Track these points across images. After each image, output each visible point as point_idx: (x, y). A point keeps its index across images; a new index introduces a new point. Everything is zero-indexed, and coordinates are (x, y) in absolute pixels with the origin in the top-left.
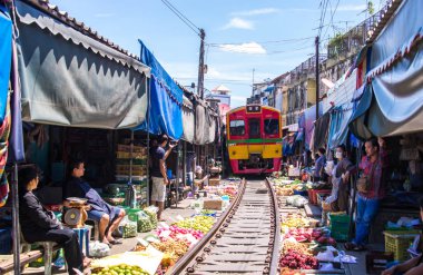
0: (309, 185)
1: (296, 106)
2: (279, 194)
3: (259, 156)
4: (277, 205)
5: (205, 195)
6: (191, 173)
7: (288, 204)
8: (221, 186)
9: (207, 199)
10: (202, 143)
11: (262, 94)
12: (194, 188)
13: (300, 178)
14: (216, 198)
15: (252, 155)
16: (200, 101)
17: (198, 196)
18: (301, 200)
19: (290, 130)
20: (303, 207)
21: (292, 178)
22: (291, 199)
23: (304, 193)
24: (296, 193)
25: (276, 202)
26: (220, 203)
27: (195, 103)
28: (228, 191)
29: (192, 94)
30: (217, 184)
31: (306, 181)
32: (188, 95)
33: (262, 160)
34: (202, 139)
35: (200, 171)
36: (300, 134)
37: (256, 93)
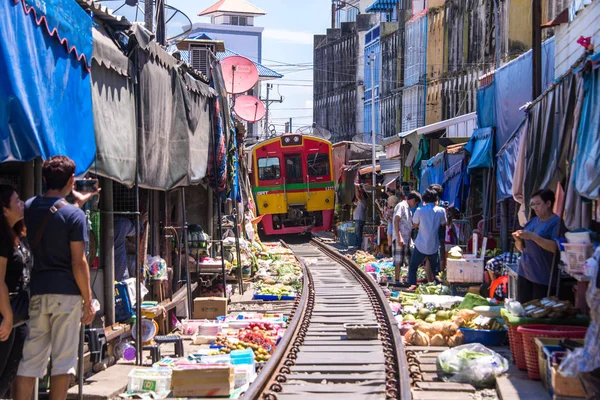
0: (511, 310)
1: (472, 57)
2: (414, 341)
3: (302, 207)
4: (405, 379)
5: (179, 351)
6: (131, 282)
7: (442, 374)
8: (231, 319)
9: (184, 363)
10: (162, 184)
11: (363, 21)
12: (142, 329)
13: (484, 289)
14: (211, 359)
15: (291, 207)
16: (154, 46)
17: (156, 356)
18: (486, 361)
19: (451, 133)
20: (490, 383)
21: (456, 288)
22: (452, 357)
23: (495, 338)
24: (468, 336)
25: (404, 368)
26: (222, 375)
27: (136, 54)
28: (252, 336)
29: (124, 25)
30: (217, 311)
31: (500, 300)
32: (112, 27)
33: (306, 214)
34: (162, 171)
35: (163, 275)
36: (482, 145)
37: (343, 16)
